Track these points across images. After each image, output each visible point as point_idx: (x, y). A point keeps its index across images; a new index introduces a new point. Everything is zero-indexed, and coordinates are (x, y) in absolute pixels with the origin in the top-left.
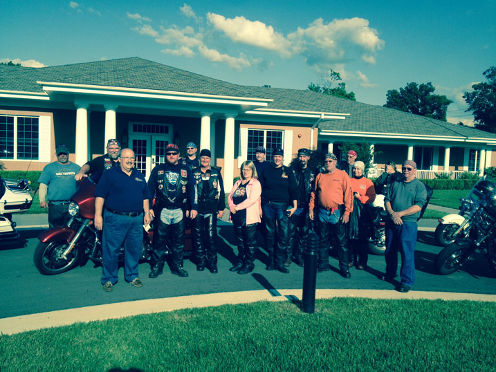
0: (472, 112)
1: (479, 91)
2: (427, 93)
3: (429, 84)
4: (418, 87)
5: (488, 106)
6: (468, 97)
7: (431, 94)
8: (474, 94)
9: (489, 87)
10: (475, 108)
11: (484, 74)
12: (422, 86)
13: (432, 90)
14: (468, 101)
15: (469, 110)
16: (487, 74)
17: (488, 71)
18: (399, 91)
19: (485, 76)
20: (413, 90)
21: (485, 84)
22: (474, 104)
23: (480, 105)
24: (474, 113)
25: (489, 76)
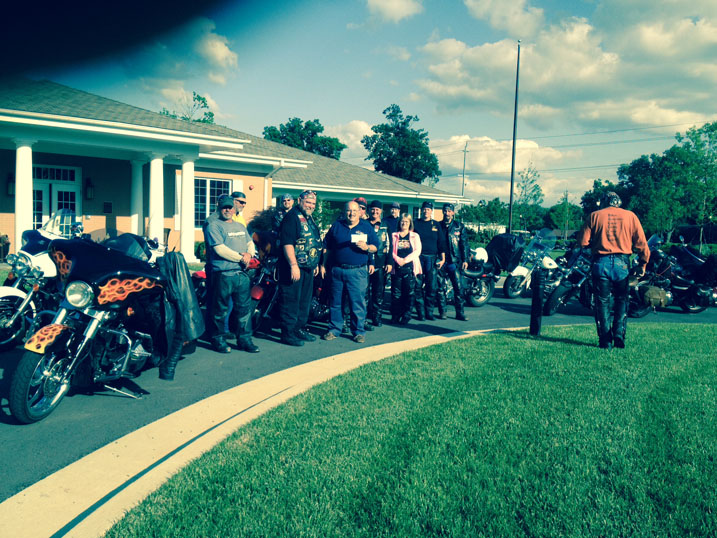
0: (372, 160)
1: (380, 135)
2: (314, 133)
3: (317, 121)
4: (303, 125)
5: (391, 153)
6: (367, 142)
7: (319, 134)
8: (374, 137)
9: (392, 130)
10: (375, 156)
11: (384, 113)
12: (308, 125)
13: (321, 129)
14: (367, 146)
15: (370, 157)
16: (388, 113)
17: (389, 109)
18: (278, 129)
19: (385, 116)
20: (297, 129)
21: (386, 126)
22: (375, 151)
23: (381, 152)
24: (375, 162)
25: (390, 117)
